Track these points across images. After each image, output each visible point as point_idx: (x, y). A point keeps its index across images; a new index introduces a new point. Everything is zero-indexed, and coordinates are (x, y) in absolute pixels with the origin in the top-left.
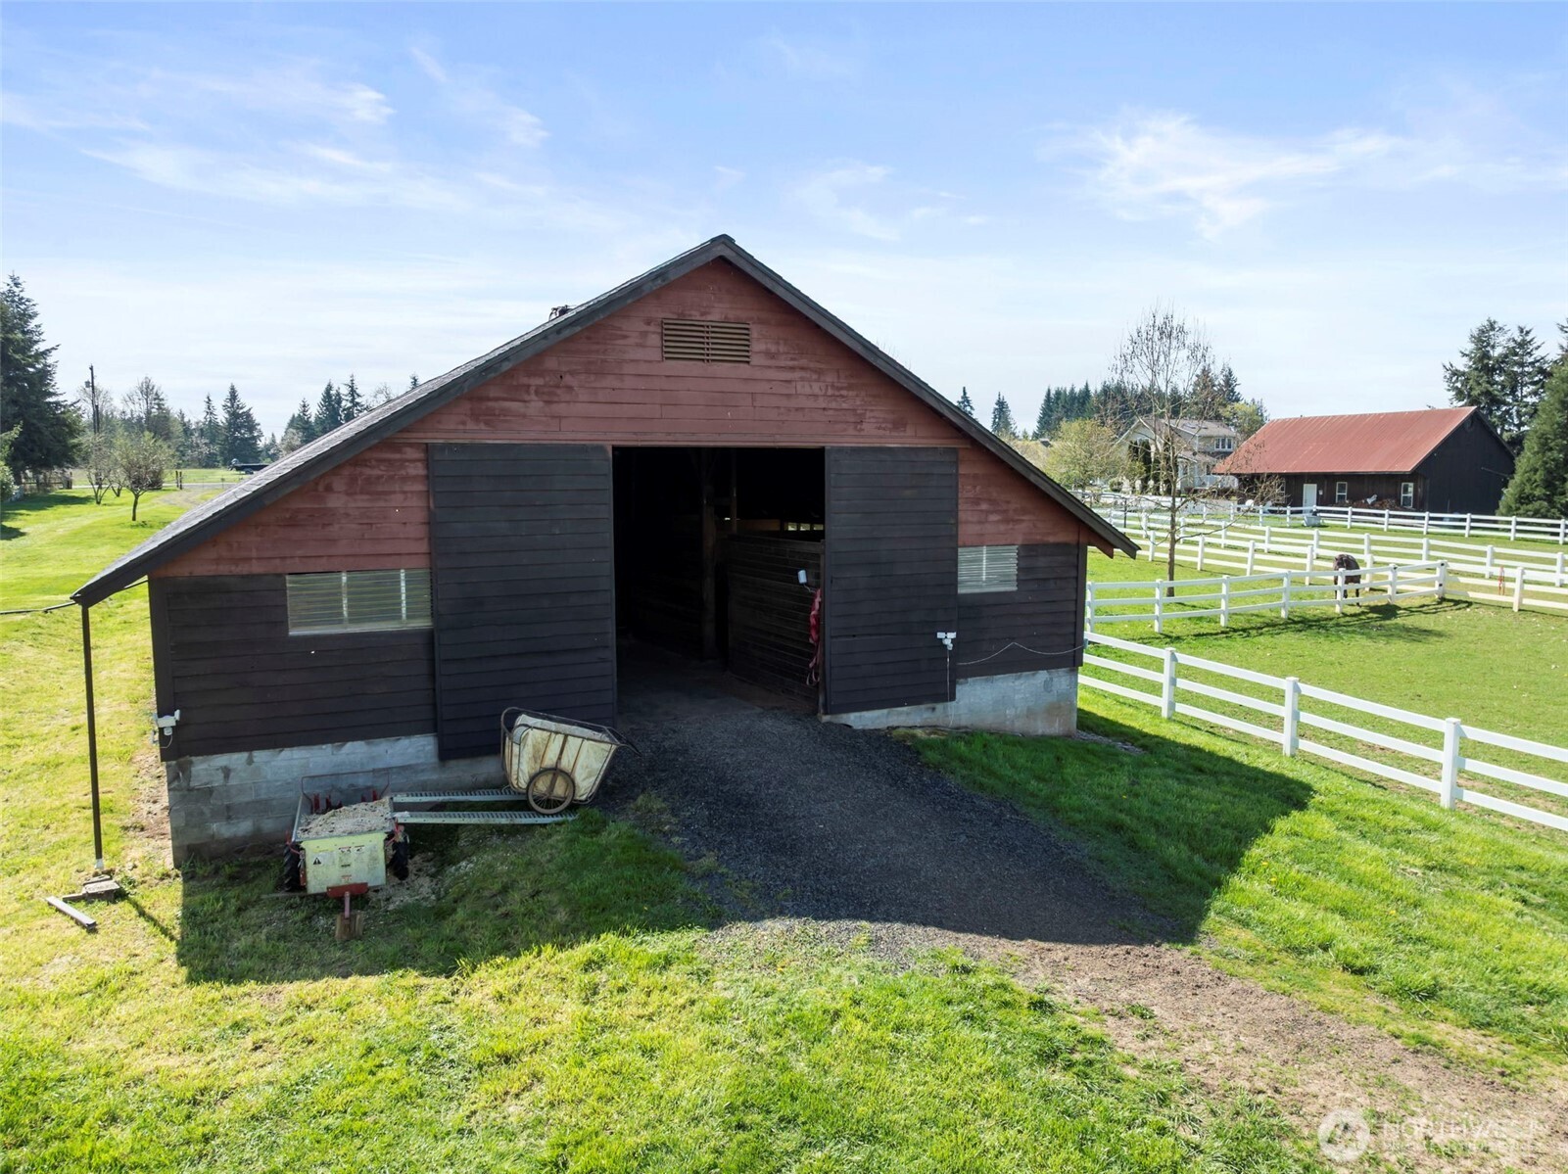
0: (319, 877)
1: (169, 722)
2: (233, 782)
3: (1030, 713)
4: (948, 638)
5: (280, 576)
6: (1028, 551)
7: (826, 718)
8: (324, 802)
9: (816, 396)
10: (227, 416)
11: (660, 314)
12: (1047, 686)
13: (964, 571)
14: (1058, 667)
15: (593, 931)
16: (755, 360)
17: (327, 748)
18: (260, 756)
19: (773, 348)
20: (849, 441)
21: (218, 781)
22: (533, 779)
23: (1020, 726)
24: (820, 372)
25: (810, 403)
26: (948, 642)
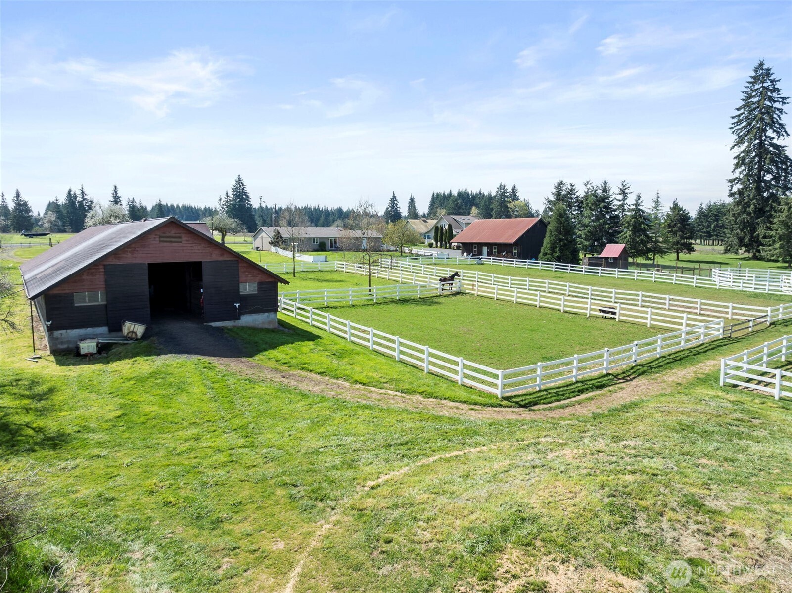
0: (83, 352)
1: (49, 324)
2: (63, 336)
3: (263, 323)
4: (237, 305)
5: (72, 293)
6: (260, 284)
7: (205, 324)
8: (83, 339)
9: (199, 249)
10: (15, 205)
11: (158, 233)
12: (268, 316)
13: (242, 288)
14: (271, 312)
15: (135, 356)
16: (184, 242)
17: (84, 329)
18: (69, 331)
19: (187, 239)
20: (208, 259)
21: (59, 336)
22: (128, 334)
23: (260, 326)
24: (200, 244)
25: (198, 251)
26: (237, 306)
